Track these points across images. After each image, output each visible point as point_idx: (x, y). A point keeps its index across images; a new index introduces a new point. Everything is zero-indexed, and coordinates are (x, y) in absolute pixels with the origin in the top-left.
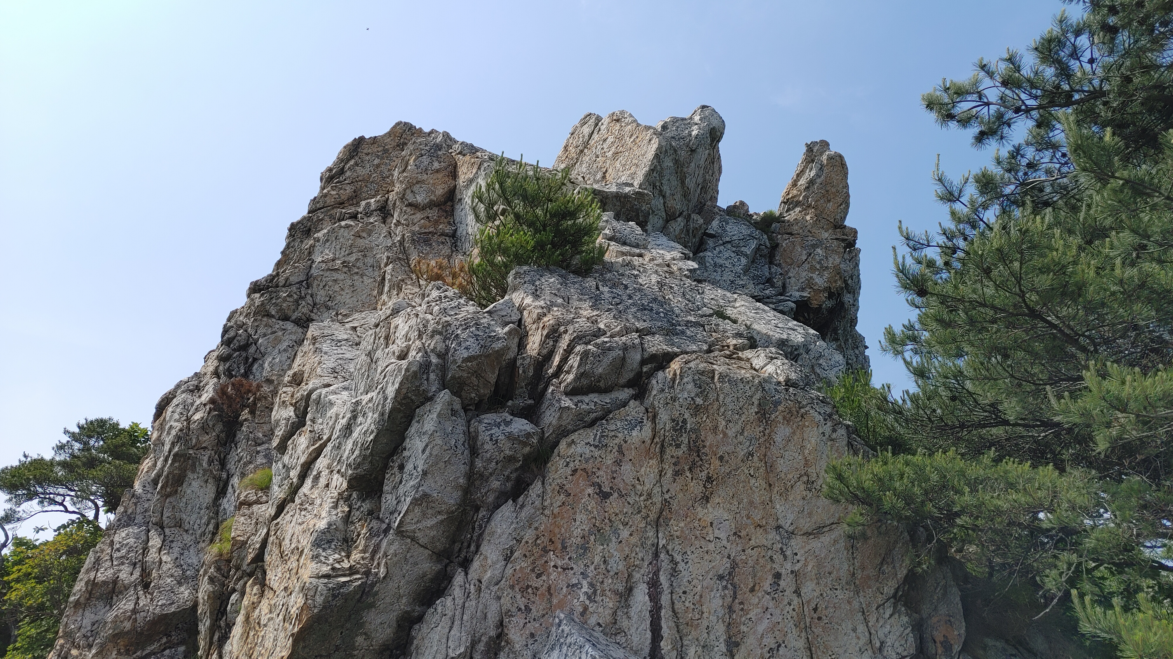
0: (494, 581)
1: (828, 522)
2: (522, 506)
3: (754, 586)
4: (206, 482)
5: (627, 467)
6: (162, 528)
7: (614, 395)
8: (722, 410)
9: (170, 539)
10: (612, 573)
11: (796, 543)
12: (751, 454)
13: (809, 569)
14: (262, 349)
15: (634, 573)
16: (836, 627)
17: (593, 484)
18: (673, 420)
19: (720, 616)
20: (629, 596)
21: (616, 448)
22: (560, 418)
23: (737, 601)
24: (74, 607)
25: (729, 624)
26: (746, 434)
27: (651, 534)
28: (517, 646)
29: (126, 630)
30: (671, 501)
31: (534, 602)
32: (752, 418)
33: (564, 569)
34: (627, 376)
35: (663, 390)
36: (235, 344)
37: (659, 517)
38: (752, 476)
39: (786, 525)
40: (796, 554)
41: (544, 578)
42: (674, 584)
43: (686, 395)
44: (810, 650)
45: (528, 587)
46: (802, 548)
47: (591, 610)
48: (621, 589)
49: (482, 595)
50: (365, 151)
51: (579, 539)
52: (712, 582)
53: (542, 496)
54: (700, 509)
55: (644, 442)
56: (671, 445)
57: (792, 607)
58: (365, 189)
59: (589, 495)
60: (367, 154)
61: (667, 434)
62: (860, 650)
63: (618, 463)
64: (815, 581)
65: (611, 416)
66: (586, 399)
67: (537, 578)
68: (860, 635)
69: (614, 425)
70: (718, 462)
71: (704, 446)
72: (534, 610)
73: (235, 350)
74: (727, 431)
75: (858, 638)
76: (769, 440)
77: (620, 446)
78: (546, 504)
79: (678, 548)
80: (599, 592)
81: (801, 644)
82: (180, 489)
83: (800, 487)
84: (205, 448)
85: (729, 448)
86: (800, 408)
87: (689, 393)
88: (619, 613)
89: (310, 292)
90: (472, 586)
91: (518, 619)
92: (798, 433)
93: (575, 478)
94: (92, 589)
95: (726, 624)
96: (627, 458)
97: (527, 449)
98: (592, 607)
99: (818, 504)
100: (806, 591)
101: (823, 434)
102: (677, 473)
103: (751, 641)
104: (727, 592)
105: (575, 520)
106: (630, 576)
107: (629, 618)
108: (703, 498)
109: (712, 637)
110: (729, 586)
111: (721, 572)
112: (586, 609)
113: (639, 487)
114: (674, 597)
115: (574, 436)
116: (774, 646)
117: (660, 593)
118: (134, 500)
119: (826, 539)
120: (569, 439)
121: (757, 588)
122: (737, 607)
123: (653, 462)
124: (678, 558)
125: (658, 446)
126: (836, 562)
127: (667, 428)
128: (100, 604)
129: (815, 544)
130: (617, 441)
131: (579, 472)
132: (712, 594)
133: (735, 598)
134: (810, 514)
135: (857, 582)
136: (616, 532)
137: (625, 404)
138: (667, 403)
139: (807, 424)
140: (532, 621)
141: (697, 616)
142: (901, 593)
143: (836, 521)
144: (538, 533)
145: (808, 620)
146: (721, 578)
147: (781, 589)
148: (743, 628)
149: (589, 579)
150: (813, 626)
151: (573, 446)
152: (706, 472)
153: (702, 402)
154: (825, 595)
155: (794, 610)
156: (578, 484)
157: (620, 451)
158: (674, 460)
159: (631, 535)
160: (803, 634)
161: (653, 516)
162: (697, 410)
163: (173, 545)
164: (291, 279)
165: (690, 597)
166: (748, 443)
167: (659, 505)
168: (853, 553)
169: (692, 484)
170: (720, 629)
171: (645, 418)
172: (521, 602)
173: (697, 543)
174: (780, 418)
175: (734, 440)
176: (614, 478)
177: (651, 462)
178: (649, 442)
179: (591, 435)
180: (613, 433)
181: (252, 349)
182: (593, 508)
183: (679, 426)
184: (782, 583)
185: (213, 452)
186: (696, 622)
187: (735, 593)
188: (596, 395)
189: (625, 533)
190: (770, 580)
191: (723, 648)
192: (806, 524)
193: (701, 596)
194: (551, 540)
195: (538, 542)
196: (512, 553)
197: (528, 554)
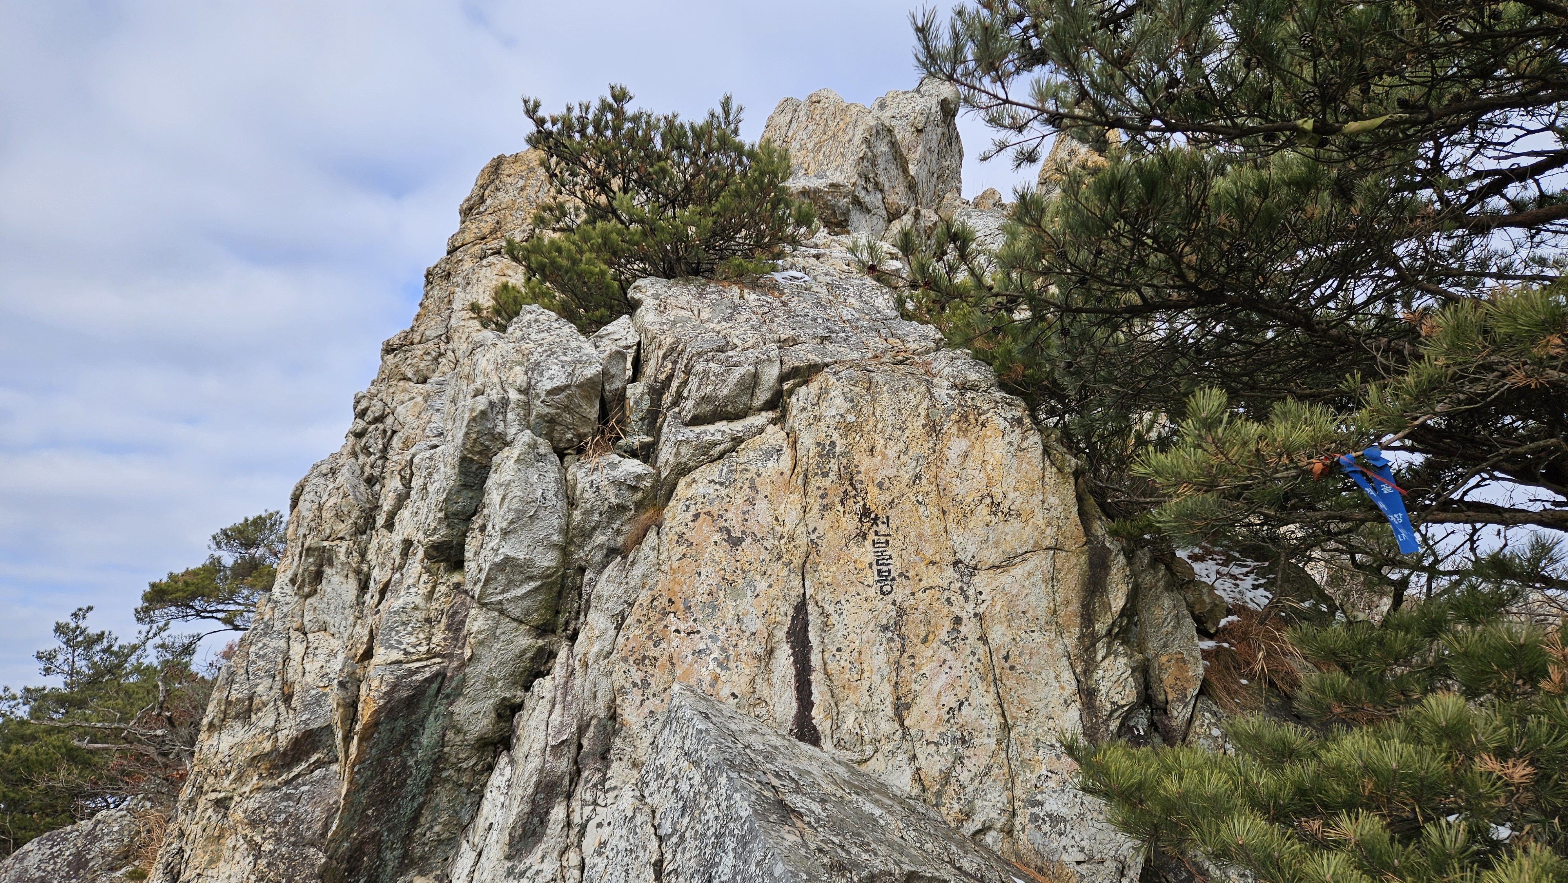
0: (604, 653)
1: (1020, 551)
2: (633, 563)
3: (927, 636)
4: (347, 576)
5: (762, 505)
6: (305, 634)
7: (749, 421)
8: (880, 426)
9: (316, 645)
10: (747, 634)
11: (981, 580)
12: (918, 477)
13: (998, 609)
14: (401, 419)
15: (776, 632)
16: (1034, 676)
17: (721, 529)
18: (818, 444)
19: (885, 674)
20: (770, 659)
21: (748, 484)
22: (677, 454)
23: (905, 655)
24: (208, 730)
25: (897, 683)
26: (910, 453)
27: (796, 582)
28: (634, 727)
29: (266, 751)
30: (819, 542)
31: (653, 675)
32: (918, 433)
33: (689, 634)
34: (762, 396)
35: (804, 409)
36: (370, 416)
37: (805, 562)
38: (920, 503)
39: (966, 558)
40: (981, 593)
41: (664, 645)
42: (826, 641)
43: (834, 412)
44: (1002, 708)
45: (644, 657)
46: (988, 584)
47: (722, 678)
48: (760, 652)
49: (589, 670)
50: (506, 173)
51: (705, 596)
52: (874, 634)
53: (657, 549)
54: (855, 548)
55: (782, 474)
56: (816, 474)
57: (977, 657)
58: (510, 219)
59: (716, 543)
60: (509, 176)
61: (811, 461)
62: (1066, 702)
63: (751, 502)
64: (1006, 624)
65: (742, 446)
66: (711, 428)
67: (655, 646)
68: (1065, 685)
69: (746, 454)
70: (876, 490)
71: (859, 472)
72: (653, 685)
73: (370, 423)
74: (887, 452)
75: (1063, 688)
76: (942, 459)
77: (752, 481)
78: (662, 557)
79: (829, 597)
80: (732, 657)
81: (990, 699)
82: (319, 587)
83: (983, 511)
84: (342, 539)
85: (891, 472)
86: (980, 415)
87: (838, 408)
88: (759, 680)
89: (450, 347)
90: (577, 662)
91: (636, 695)
92: (977, 446)
93: (697, 524)
94: (226, 709)
95: (893, 683)
96: (761, 496)
97: (639, 495)
98: (724, 675)
99: (1006, 530)
100: (994, 636)
101: (1010, 443)
102: (825, 508)
103: (924, 702)
104: (893, 645)
105: (700, 574)
106: (770, 635)
107: (771, 685)
108: (858, 535)
109: (876, 700)
110: (895, 637)
111: (885, 622)
112: (716, 678)
113: (778, 529)
114: (826, 657)
115: (696, 474)
116: (955, 705)
117: (809, 652)
118: (270, 605)
119: (1018, 571)
120: (688, 478)
121: (931, 637)
122: (905, 662)
123: (796, 497)
124: (830, 609)
125: (801, 476)
126: (1032, 598)
127: (811, 454)
128: (238, 725)
129: (1004, 579)
130: (748, 475)
131: (702, 516)
132: (874, 649)
133: (903, 651)
134: (997, 544)
135: (1060, 621)
136: (751, 584)
137: (761, 431)
138: (810, 425)
139: (989, 433)
140: (650, 697)
141: (856, 677)
142: (1117, 630)
143: (1030, 549)
144: (654, 593)
145: (997, 671)
146: (885, 628)
147: (961, 636)
148: (917, 687)
149: (719, 643)
150: (1004, 678)
151: (694, 485)
152: (862, 503)
153: (854, 419)
154: (1018, 639)
155: (979, 660)
156: (702, 530)
157: (753, 487)
158: (821, 492)
159: (770, 586)
160: (992, 689)
161: (797, 562)
162: (847, 429)
163: (318, 652)
164: (427, 333)
165: (845, 655)
166: (914, 464)
167: (804, 548)
168: (1053, 586)
169: (844, 519)
170: (886, 689)
171: (785, 445)
172: (637, 676)
173: (853, 590)
174: (954, 430)
175: (897, 462)
176: (746, 520)
177: (792, 497)
178: (789, 473)
179: (716, 471)
180: (743, 467)
181: (389, 420)
182: (720, 558)
183: (826, 451)
184: (962, 629)
185: (351, 543)
186: (855, 684)
187: (903, 645)
188: (725, 423)
189: (762, 585)
190: (948, 625)
191: (890, 711)
192: (991, 556)
193: (860, 653)
194: (670, 600)
195: (655, 603)
196: (624, 619)
197: (642, 618)
